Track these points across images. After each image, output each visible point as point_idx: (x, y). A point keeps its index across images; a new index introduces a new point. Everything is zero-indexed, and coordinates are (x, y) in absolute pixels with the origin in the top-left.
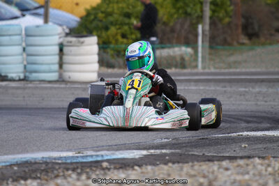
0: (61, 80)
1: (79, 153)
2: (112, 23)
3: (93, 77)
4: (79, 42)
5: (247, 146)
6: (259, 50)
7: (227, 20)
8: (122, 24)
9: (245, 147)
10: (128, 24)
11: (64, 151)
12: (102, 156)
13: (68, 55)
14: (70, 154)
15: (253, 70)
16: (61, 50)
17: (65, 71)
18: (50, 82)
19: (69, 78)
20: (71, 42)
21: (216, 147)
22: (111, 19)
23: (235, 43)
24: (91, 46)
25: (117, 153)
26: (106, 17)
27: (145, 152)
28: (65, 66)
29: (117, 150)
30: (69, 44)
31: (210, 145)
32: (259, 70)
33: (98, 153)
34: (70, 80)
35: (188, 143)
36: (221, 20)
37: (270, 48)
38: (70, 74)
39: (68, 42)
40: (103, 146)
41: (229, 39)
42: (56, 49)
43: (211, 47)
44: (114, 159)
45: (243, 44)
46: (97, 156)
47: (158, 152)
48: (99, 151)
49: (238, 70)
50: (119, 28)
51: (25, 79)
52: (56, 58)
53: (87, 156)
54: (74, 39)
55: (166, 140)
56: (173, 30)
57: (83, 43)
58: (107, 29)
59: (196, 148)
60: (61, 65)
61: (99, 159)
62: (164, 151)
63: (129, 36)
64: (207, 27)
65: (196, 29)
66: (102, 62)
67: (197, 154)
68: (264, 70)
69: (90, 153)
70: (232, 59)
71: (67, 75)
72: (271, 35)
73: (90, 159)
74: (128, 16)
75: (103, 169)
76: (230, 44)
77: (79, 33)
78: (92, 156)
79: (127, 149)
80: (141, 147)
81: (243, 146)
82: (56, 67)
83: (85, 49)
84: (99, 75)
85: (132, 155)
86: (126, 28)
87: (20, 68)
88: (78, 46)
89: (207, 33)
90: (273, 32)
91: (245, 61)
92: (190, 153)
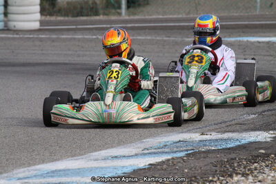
0: (7, 29)
1: (203, 134)
3: (36, 25)
13: (13, 6)
19: (15, 26)
28: (11, 16)
32: (180, 16)
34: (15, 29)
38: (15, 23)
52: (2, 9)
60: (6, 14)
66: (43, 11)
71: (11, 24)
82: (1, 17)
84: (42, 23)
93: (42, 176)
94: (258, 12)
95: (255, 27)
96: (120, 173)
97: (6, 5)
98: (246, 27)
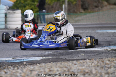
0: (6, 28)
1: (14, 58)
2: (27, 5)
4: (13, 12)
5: (83, 54)
6: (88, 15)
7: (75, 3)
8: (31, 5)
9: (83, 55)
10: (34, 5)
11: (7, 58)
12: (23, 59)
13: (8, 18)
14: (10, 59)
15: (86, 23)
16: (6, 16)
17: (7, 25)
18: (1, 29)
19: (9, 27)
20: (10, 12)
21: (71, 55)
22: (26, 3)
23: (78, 12)
25: (30, 58)
26: (24, 2)
27: (41, 58)
28: (8, 23)
29: (30, 57)
30: (9, 13)
31: (68, 54)
33: (22, 58)
34: (10, 28)
35: (59, 54)
36: (72, 3)
37: (92, 14)
39: (9, 12)
40: (24, 56)
41: (76, 11)
42: (4, 15)
43: (68, 14)
44: (29, 61)
45: (81, 12)
46: (21, 59)
47: (47, 57)
48: (22, 57)
49: (80, 23)
50: (30, 7)
52: (4, 19)
53: (17, 60)
54: (11, 11)
55: (50, 53)
56: (52, 7)
57: (15, 13)
58: (25, 7)
59: (63, 56)
60: (6, 22)
61: (22, 61)
62: (49, 57)
63: (34, 10)
64: (67, 6)
65: (62, 6)
66: (23, 21)
67: (63, 58)
68: (90, 23)
69: (18, 58)
70: (77, 19)
71: (8, 26)
72: (93, 9)
73: (18, 61)
74: (33, 1)
75: (24, 65)
76: (76, 13)
77: (13, 9)
78: (19, 60)
79: (34, 57)
80: (40, 56)
81: (82, 55)
82: (4, 23)
83: (16, 15)
85: (36, 59)
86: (33, 6)
88: (13, 14)
89: (67, 8)
90: (94, 7)
91: (82, 20)
92: (60, 58)
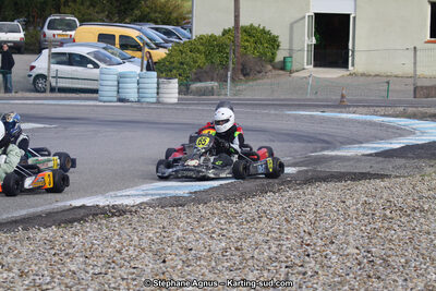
0: (158, 102)
3: (176, 101)
4: (168, 82)
6: (251, 83)
8: (179, 68)
13: (162, 89)
16: (158, 86)
17: (160, 97)
18: (152, 103)
19: (163, 101)
22: (173, 65)
24: (174, 84)
28: (160, 95)
30: (163, 83)
37: (255, 82)
38: (163, 99)
39: (162, 81)
42: (156, 85)
45: (241, 79)
51: (139, 101)
52: (155, 91)
54: (165, 80)
57: (170, 82)
60: (158, 93)
66: (179, 93)
71: (161, 99)
72: (255, 75)
74: (182, 64)
82: (155, 95)
83: (171, 86)
84: (179, 99)
87: (136, 95)
88: (168, 84)
90: (256, 73)
93: (156, 189)
94: (308, 96)
95: (306, 105)
96: (202, 189)
97: (158, 88)
98: (299, 105)
